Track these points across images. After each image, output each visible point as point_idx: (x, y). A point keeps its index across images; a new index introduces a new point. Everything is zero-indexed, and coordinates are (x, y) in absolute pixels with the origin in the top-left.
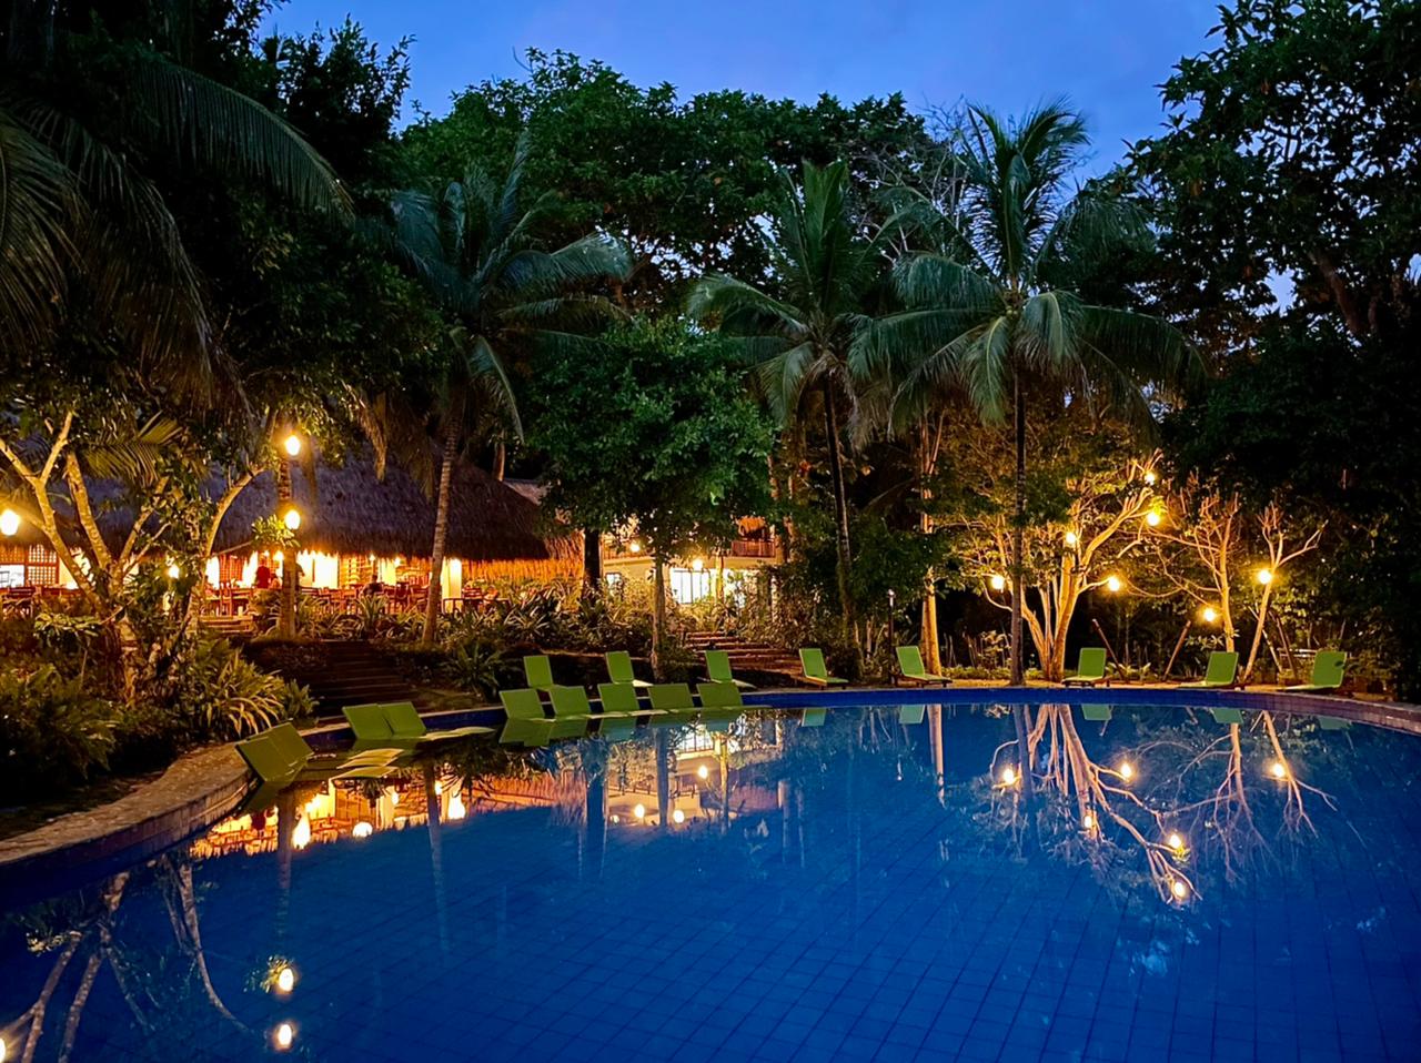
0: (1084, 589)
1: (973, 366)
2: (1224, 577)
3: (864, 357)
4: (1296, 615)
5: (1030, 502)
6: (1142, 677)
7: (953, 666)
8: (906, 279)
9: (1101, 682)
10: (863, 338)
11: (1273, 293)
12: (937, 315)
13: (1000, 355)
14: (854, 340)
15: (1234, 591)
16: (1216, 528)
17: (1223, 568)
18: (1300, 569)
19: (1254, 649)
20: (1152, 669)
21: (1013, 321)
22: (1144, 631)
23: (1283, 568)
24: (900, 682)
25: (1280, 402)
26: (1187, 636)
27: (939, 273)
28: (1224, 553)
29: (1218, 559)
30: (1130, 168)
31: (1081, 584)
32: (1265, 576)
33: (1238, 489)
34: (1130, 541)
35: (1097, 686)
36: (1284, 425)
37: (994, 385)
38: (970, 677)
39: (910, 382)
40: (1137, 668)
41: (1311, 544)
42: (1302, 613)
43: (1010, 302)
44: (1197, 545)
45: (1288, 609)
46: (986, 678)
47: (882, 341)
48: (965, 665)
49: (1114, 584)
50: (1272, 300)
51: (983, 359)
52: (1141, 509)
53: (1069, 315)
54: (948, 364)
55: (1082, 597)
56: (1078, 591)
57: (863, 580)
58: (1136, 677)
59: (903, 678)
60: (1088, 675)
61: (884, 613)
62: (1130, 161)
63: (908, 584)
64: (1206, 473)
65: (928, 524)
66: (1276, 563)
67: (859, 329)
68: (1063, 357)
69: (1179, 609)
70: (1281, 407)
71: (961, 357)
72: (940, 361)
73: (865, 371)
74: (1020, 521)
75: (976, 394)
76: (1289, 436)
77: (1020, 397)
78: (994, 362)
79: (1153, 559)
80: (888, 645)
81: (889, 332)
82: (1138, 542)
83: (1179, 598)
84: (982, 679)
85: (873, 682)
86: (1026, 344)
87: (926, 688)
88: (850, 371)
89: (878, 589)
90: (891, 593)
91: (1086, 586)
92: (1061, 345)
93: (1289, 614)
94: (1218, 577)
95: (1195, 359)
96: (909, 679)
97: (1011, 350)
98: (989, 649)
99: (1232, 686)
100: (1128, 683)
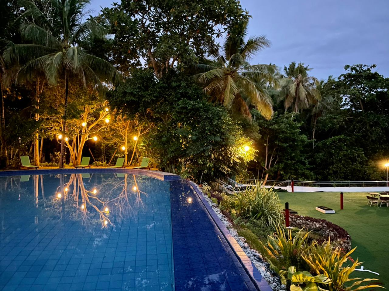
0: (87, 140)
1: (48, 65)
2: (126, 138)
3: (9, 56)
4: (142, 149)
5: (68, 112)
6: (104, 165)
7: (44, 162)
8: (24, 31)
9: (87, 167)
10: (9, 49)
11: (142, 63)
12: (39, 47)
13: (58, 64)
14: (6, 49)
15: (128, 142)
16: (125, 124)
17: (126, 136)
18: (145, 136)
19: (132, 157)
20: (107, 163)
21: (64, 54)
22: (109, 152)
23: (140, 137)
24: (21, 168)
25: (135, 90)
26: (115, 154)
27: (38, 32)
28: (127, 132)
29: (125, 133)
30: (102, 15)
31: (86, 138)
32: (135, 138)
33: (126, 114)
34: (101, 127)
35: (86, 168)
36: (136, 97)
37: (54, 73)
38: (50, 166)
39: (25, 67)
40: (102, 162)
41: (147, 131)
42: (144, 148)
43: (65, 48)
44: (120, 129)
45: (141, 147)
46: (56, 166)
47: (17, 51)
48: (49, 162)
49: (95, 139)
50: (141, 65)
51: (51, 64)
52: (103, 118)
53: (80, 54)
54: (40, 63)
55: (86, 142)
56: (85, 140)
57: (9, 134)
58: (102, 165)
59: (22, 167)
60: (84, 165)
61: (17, 145)
62: (102, 13)
63: (26, 136)
64: (118, 109)
65: (37, 117)
66: (139, 135)
67: (8, 46)
68: (77, 67)
69: (115, 146)
70: (135, 91)
71: (44, 61)
72: (37, 62)
73: (9, 60)
74: (65, 118)
75: (48, 74)
76: (137, 100)
77: (67, 79)
78: (56, 65)
79: (107, 132)
80: (18, 156)
81: (20, 49)
82: (103, 127)
83: (115, 144)
84: (54, 166)
85: (11, 168)
86: (67, 61)
87: (30, 170)
88: (3, 59)
89: (15, 137)
90: (20, 138)
91: (88, 139)
92: (76, 64)
93: (141, 148)
94: (125, 138)
95: (117, 76)
96: (24, 167)
97: (62, 63)
98: (57, 157)
99: (122, 167)
100: (98, 167)
